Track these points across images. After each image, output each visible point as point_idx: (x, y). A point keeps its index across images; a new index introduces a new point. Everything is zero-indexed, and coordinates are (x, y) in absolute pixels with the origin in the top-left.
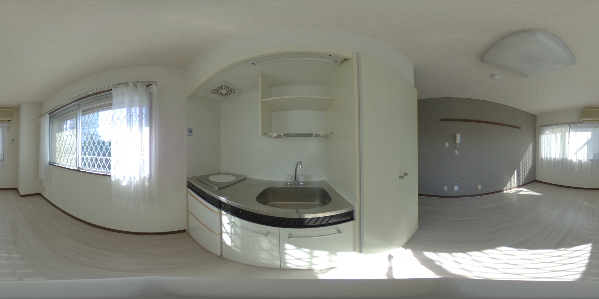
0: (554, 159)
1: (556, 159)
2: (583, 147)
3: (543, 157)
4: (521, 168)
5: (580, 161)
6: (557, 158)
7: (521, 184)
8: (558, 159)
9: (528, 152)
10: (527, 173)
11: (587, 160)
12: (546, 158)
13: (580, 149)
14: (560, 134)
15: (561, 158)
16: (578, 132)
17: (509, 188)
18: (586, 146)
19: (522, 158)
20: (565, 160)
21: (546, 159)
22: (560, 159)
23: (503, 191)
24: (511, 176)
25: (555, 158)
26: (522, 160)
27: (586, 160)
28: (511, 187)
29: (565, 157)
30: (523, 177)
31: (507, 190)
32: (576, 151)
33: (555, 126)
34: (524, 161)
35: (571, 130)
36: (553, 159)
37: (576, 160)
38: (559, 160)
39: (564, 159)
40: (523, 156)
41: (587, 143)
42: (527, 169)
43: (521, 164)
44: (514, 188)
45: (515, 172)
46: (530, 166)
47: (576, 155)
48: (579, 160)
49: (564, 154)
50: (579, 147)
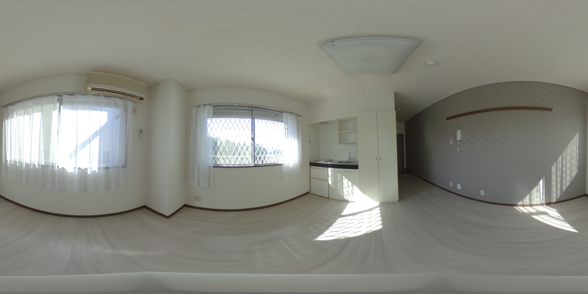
0: (27, 164)
1: (30, 164)
2: (89, 141)
3: (8, 159)
4: (554, 177)
5: (83, 172)
6: (32, 163)
7: (554, 200)
8: (34, 165)
9: (568, 150)
10: (568, 184)
11: (99, 168)
12: (14, 161)
13: (84, 145)
14: (40, 114)
15: (41, 164)
16: (79, 111)
17: (528, 204)
18: (98, 138)
19: (555, 160)
20: (50, 168)
21: (13, 163)
22: (39, 165)
23: (516, 205)
24: (532, 188)
25: (29, 162)
26: (557, 164)
27: (95, 168)
28: (532, 204)
29: (51, 161)
30: (559, 192)
31: (523, 206)
32: (74, 148)
33: (29, 103)
34: (559, 166)
35: (62, 106)
36: (24, 164)
37: (76, 168)
38: (37, 166)
39: (47, 166)
40: (558, 157)
41: (100, 132)
42: (568, 178)
43: (554, 169)
44: (537, 205)
45: (541, 182)
46: (574, 174)
47: (75, 157)
48: (79, 168)
49: (47, 152)
50: (81, 142)
